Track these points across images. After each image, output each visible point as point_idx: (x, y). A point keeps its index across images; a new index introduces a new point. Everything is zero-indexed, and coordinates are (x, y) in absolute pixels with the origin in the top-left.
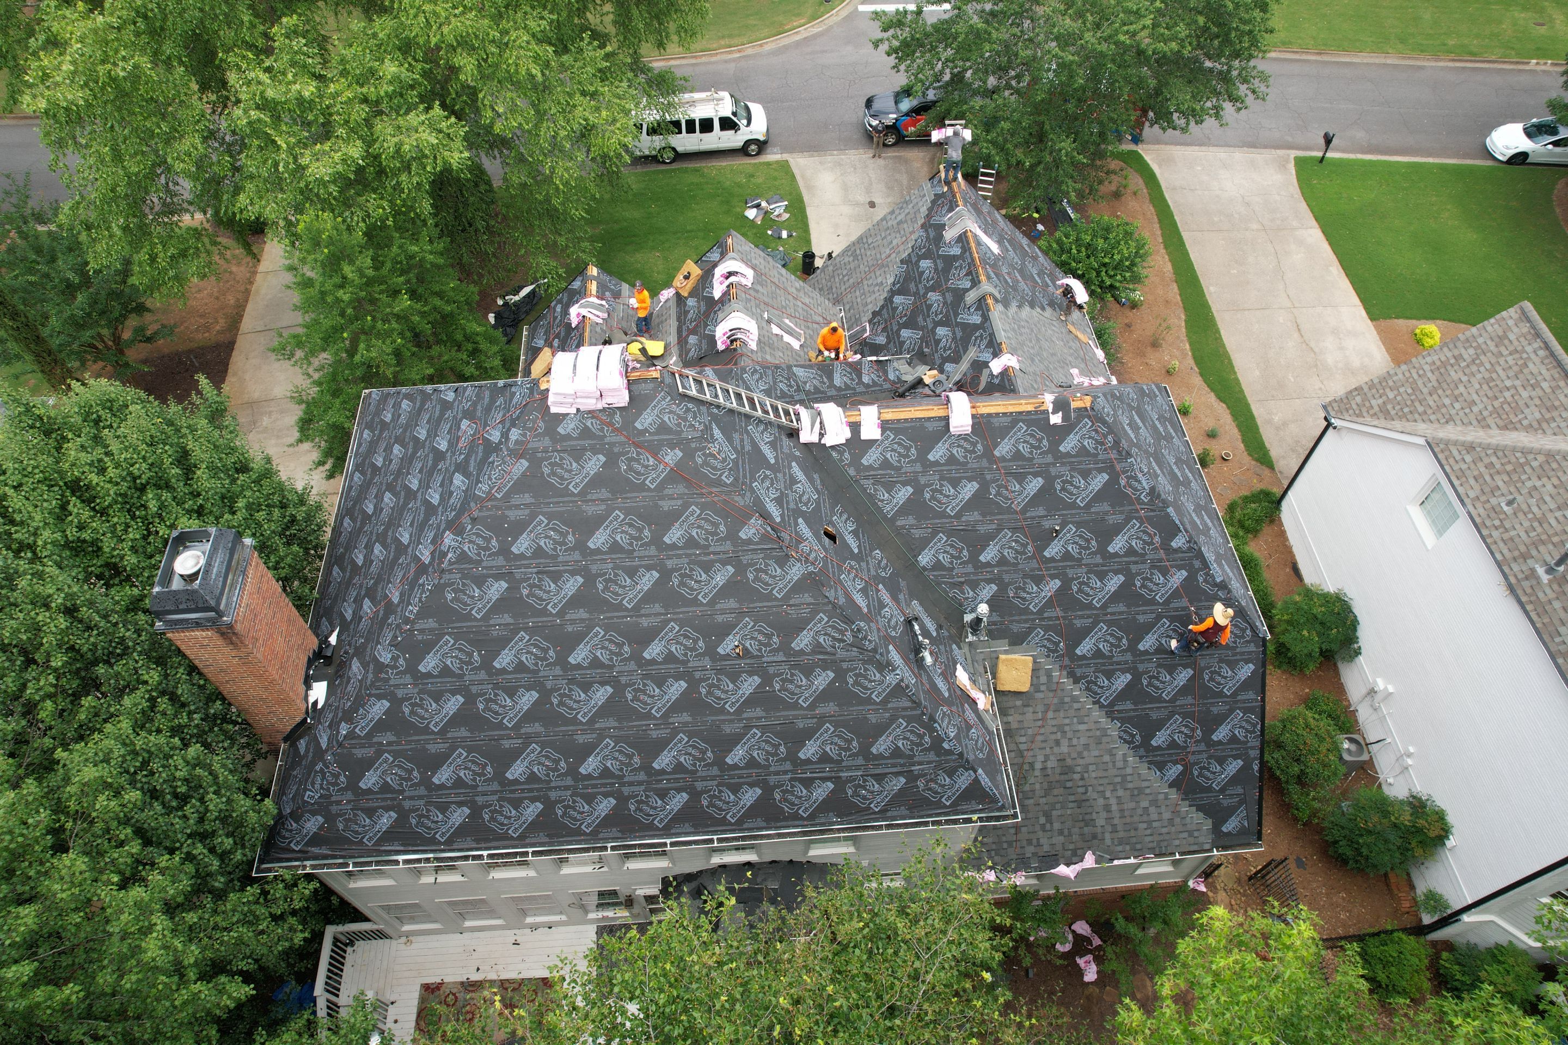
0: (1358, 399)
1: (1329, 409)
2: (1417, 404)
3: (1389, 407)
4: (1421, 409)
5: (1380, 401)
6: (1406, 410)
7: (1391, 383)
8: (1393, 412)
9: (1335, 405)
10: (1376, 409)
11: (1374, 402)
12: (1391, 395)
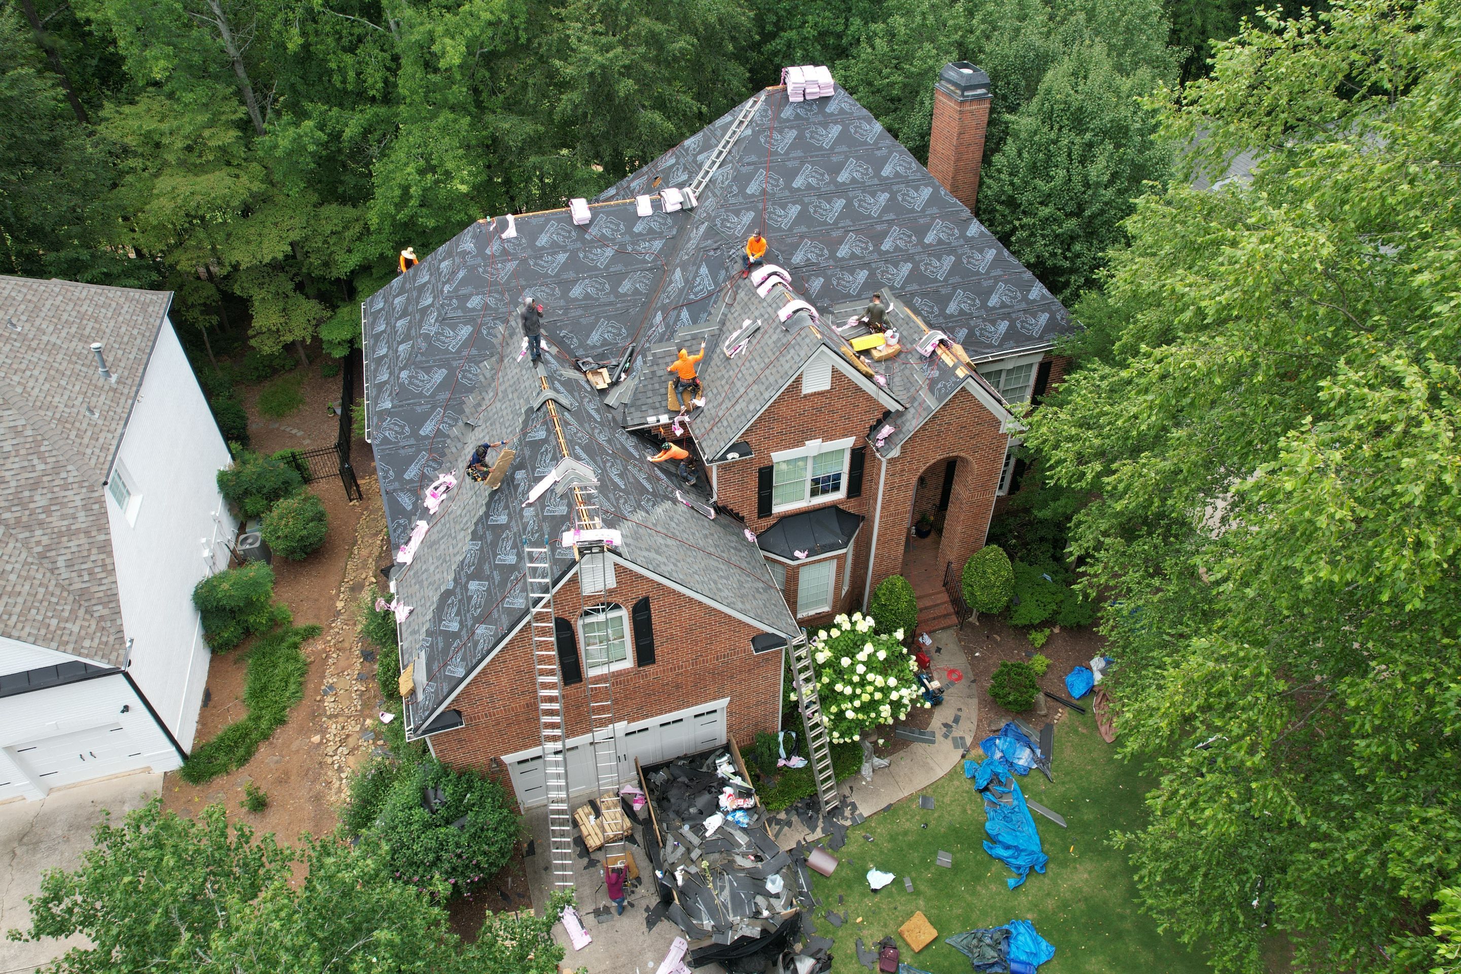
12: (54, 622)
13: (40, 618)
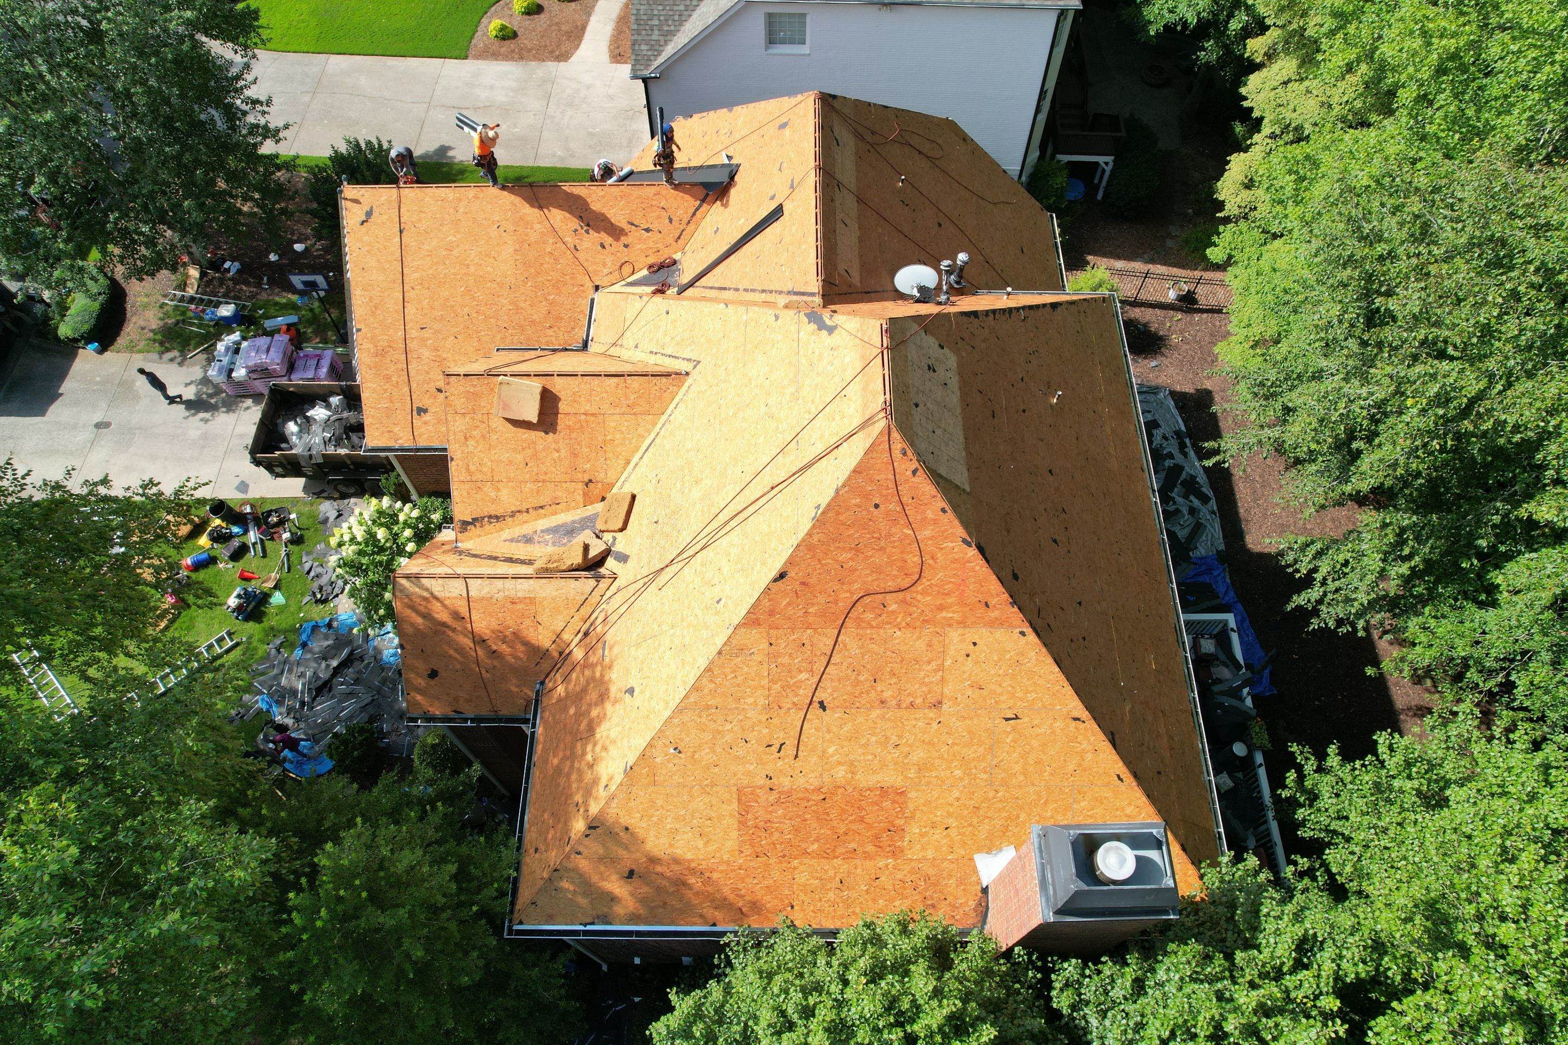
0: (643, 47)
1: (639, 73)
2: (675, 8)
3: (665, 28)
4: (682, 8)
5: (656, 32)
6: (676, 18)
7: (645, 17)
8: (672, 28)
9: (638, 67)
10: (662, 38)
11: (655, 37)
12: (656, 22)
13: (656, 12)
